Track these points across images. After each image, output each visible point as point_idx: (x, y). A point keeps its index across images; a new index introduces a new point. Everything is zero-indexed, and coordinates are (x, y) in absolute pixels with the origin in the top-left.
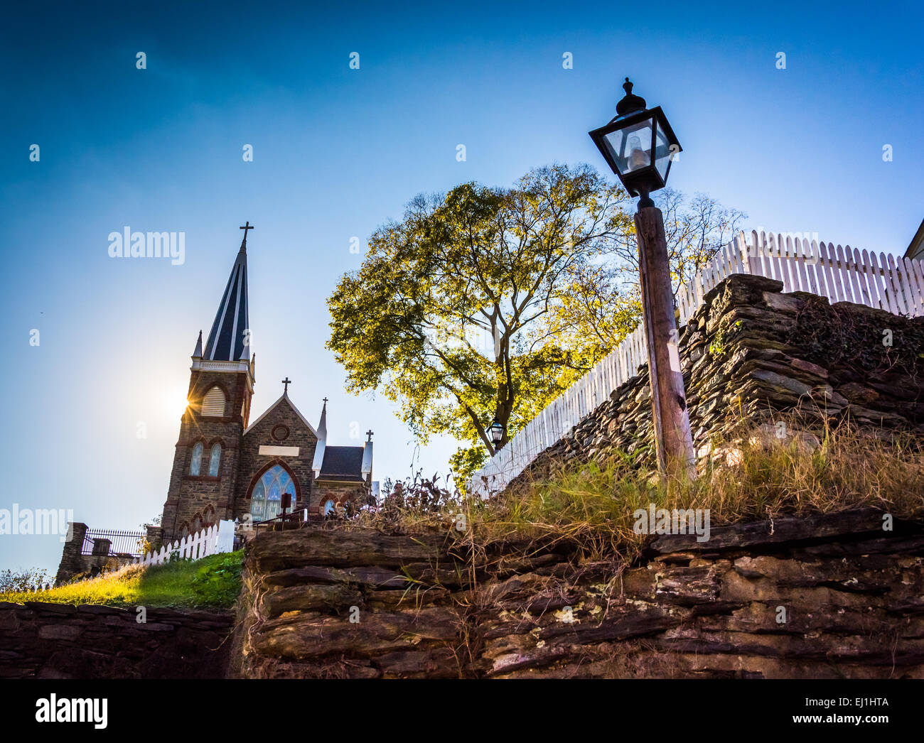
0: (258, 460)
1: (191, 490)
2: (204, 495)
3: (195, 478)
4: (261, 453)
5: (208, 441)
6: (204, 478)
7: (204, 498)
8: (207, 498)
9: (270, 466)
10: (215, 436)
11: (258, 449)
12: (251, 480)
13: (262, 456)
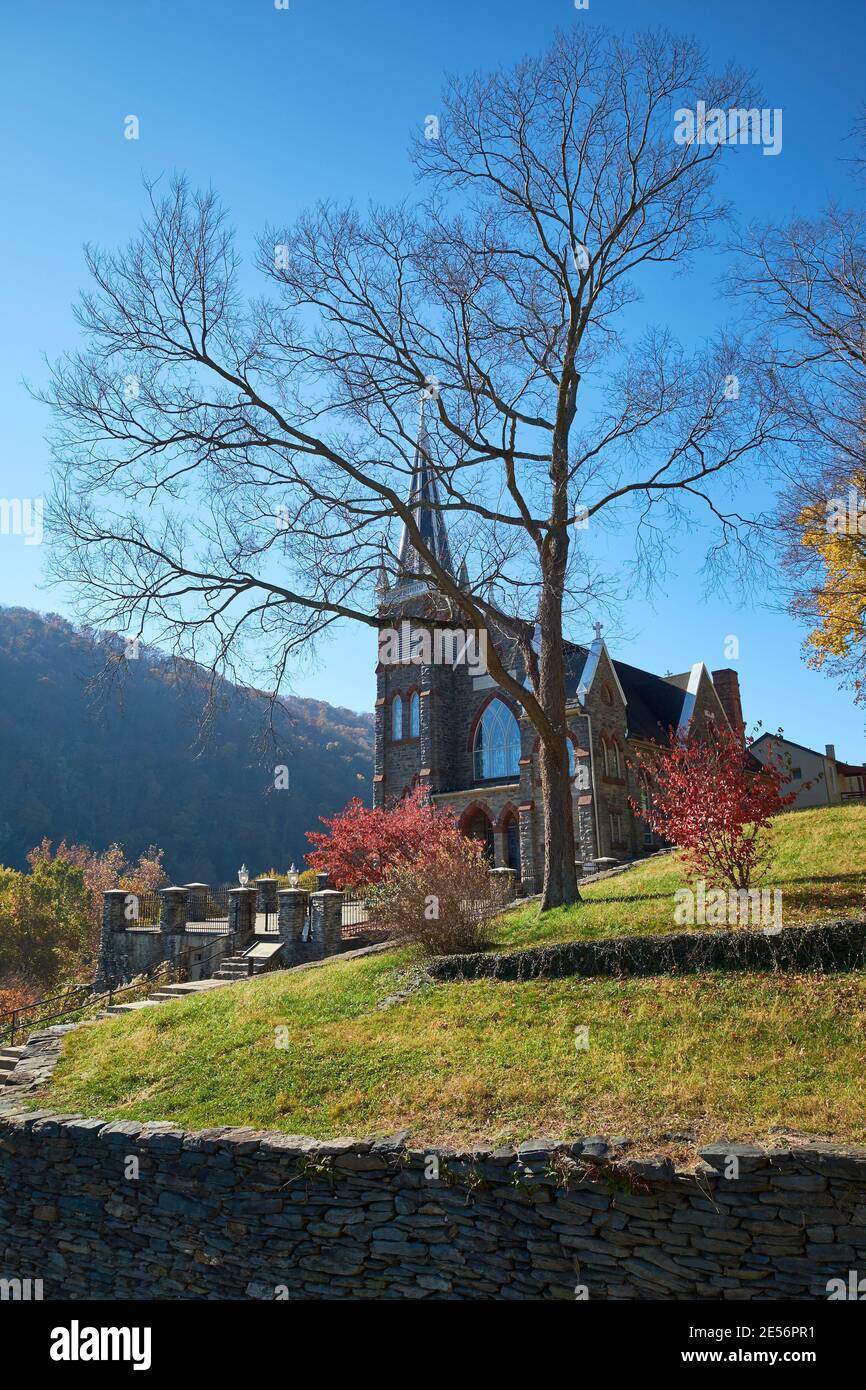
0: (474, 698)
1: (396, 758)
2: (409, 763)
3: (398, 743)
4: (475, 689)
5: (405, 692)
6: (408, 740)
7: (409, 766)
8: (413, 766)
9: (487, 703)
10: (411, 684)
11: (472, 683)
12: (470, 726)
13: (479, 691)
